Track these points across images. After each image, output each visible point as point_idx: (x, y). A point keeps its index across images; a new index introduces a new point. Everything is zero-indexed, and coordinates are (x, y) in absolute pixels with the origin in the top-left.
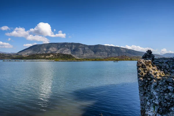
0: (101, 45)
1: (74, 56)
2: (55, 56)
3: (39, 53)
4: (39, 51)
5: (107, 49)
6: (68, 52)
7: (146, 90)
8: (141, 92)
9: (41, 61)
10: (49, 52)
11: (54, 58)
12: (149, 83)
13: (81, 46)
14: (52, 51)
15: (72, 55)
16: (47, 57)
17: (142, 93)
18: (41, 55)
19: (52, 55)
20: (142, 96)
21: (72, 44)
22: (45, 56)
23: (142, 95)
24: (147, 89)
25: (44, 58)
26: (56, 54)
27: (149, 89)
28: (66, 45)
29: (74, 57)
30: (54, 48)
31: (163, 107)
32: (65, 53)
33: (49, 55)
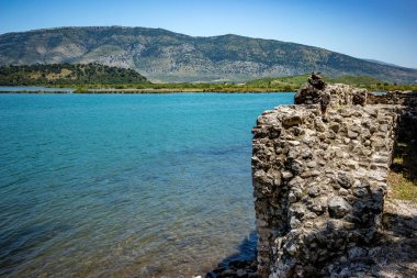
0: (238, 38)
1: (143, 73)
2: (79, 75)
3: (21, 62)
4: (21, 56)
5: (256, 51)
6: (123, 60)
7: (275, 209)
8: (261, 216)
9: (25, 92)
10: (56, 60)
11: (74, 82)
12: (285, 188)
13: (169, 38)
14: (69, 55)
15: (137, 70)
16: (50, 77)
17: (264, 219)
18: (28, 70)
19: (69, 72)
20: (264, 227)
21: (137, 31)
22: (44, 76)
23: (264, 223)
24: (277, 206)
25: (39, 80)
26: (83, 66)
27: (283, 207)
28: (114, 36)
29: (144, 78)
30: (73, 46)
31: (307, 264)
32: (113, 64)
33: (56, 68)
